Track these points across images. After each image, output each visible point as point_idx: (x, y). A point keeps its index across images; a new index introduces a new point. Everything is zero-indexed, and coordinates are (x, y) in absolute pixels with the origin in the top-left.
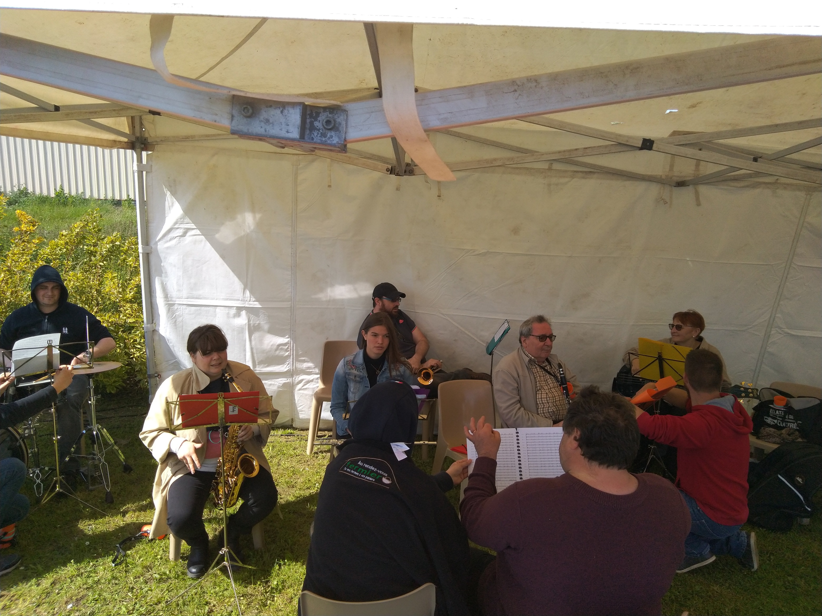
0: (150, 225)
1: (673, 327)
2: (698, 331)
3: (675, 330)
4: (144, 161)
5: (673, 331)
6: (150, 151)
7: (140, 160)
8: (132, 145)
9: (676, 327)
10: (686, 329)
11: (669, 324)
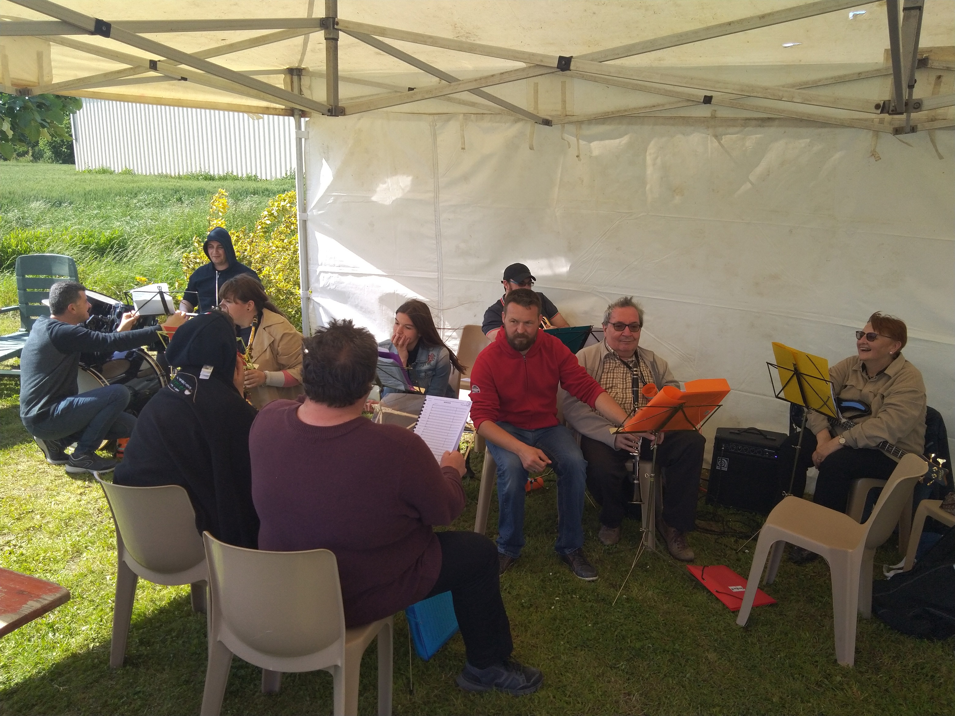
0: (308, 192)
1: (861, 336)
2: (897, 346)
3: (864, 340)
4: (303, 129)
5: (861, 341)
6: (306, 117)
7: (298, 127)
8: (291, 112)
9: (867, 336)
10: (881, 341)
11: (857, 332)
